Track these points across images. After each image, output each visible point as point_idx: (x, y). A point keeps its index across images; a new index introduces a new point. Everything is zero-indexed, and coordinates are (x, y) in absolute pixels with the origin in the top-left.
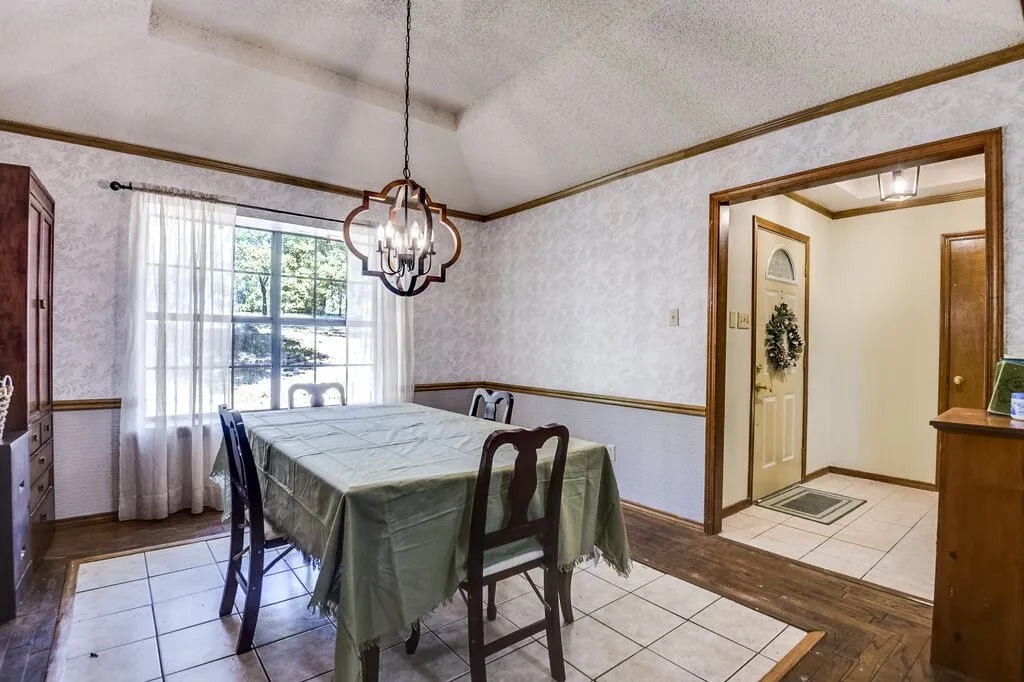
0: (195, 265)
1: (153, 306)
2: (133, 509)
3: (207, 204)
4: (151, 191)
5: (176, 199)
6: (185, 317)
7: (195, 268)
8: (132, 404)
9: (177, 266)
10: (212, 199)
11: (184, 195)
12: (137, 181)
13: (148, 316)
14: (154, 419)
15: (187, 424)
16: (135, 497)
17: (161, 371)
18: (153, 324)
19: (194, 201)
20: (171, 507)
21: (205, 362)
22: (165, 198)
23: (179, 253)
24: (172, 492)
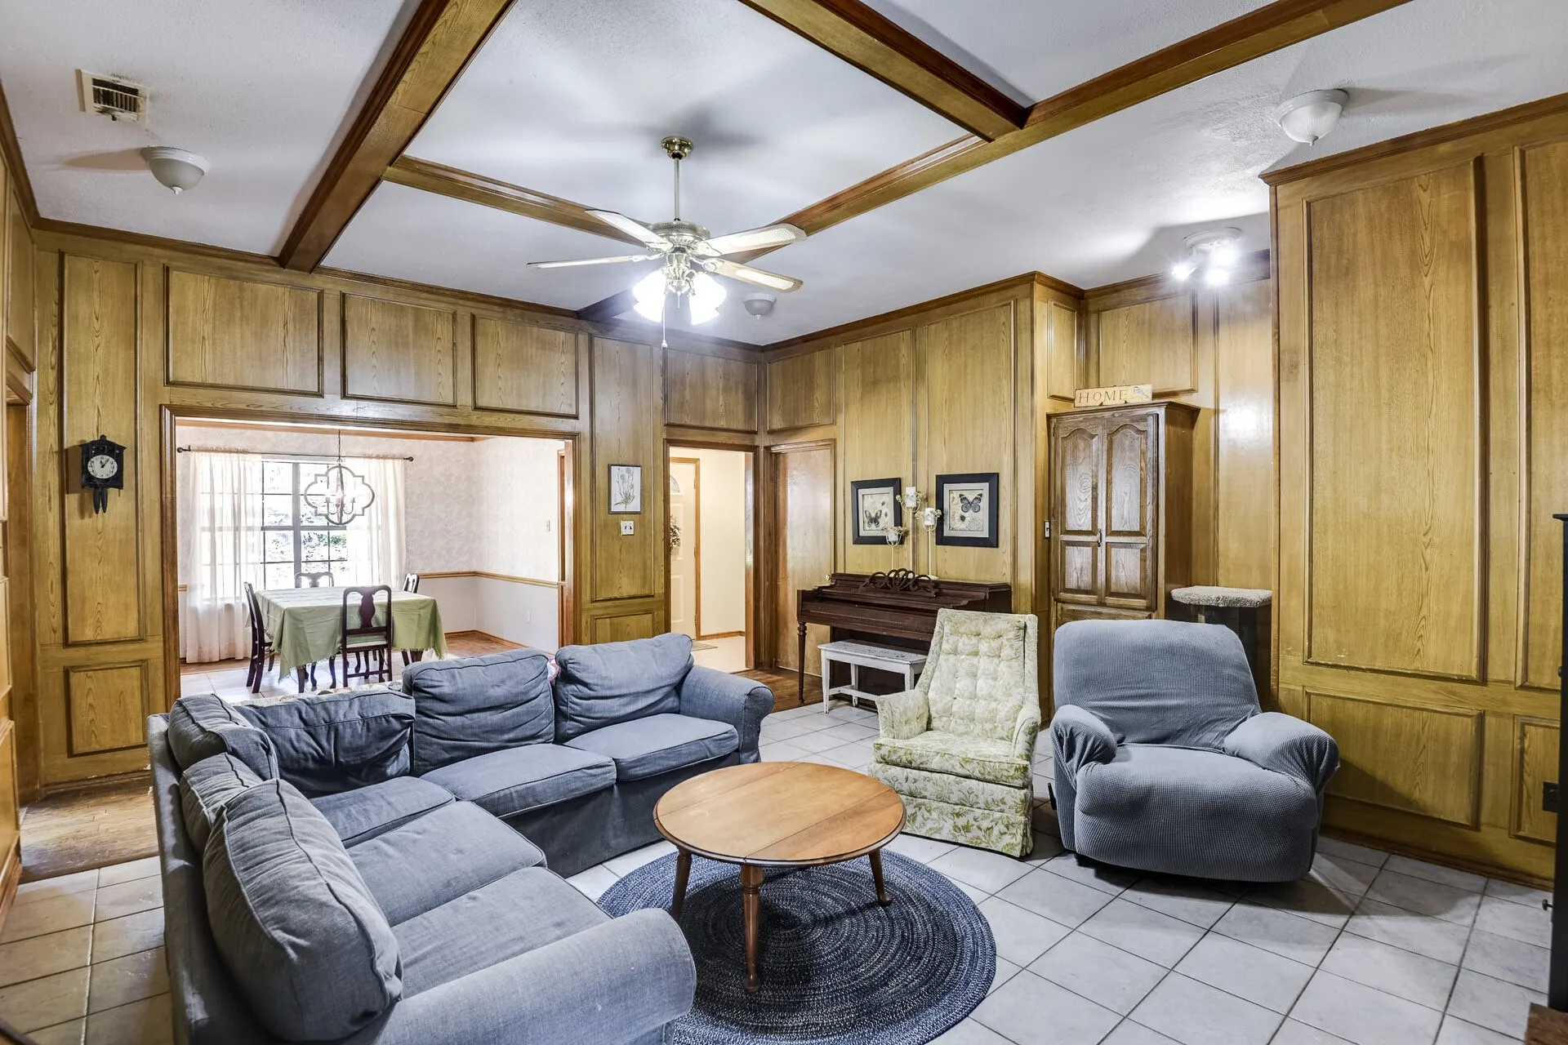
0: (233, 491)
1: (206, 523)
2: (196, 655)
3: (241, 455)
4: (203, 451)
5: (220, 454)
6: (228, 529)
7: (234, 494)
8: (193, 589)
9: (222, 493)
10: (245, 452)
11: (225, 451)
12: (194, 444)
13: (203, 529)
14: (209, 600)
15: (231, 602)
16: (197, 647)
17: (213, 567)
18: (207, 536)
19: (232, 454)
20: (222, 655)
21: (243, 561)
22: (212, 454)
23: (223, 486)
24: (222, 646)
